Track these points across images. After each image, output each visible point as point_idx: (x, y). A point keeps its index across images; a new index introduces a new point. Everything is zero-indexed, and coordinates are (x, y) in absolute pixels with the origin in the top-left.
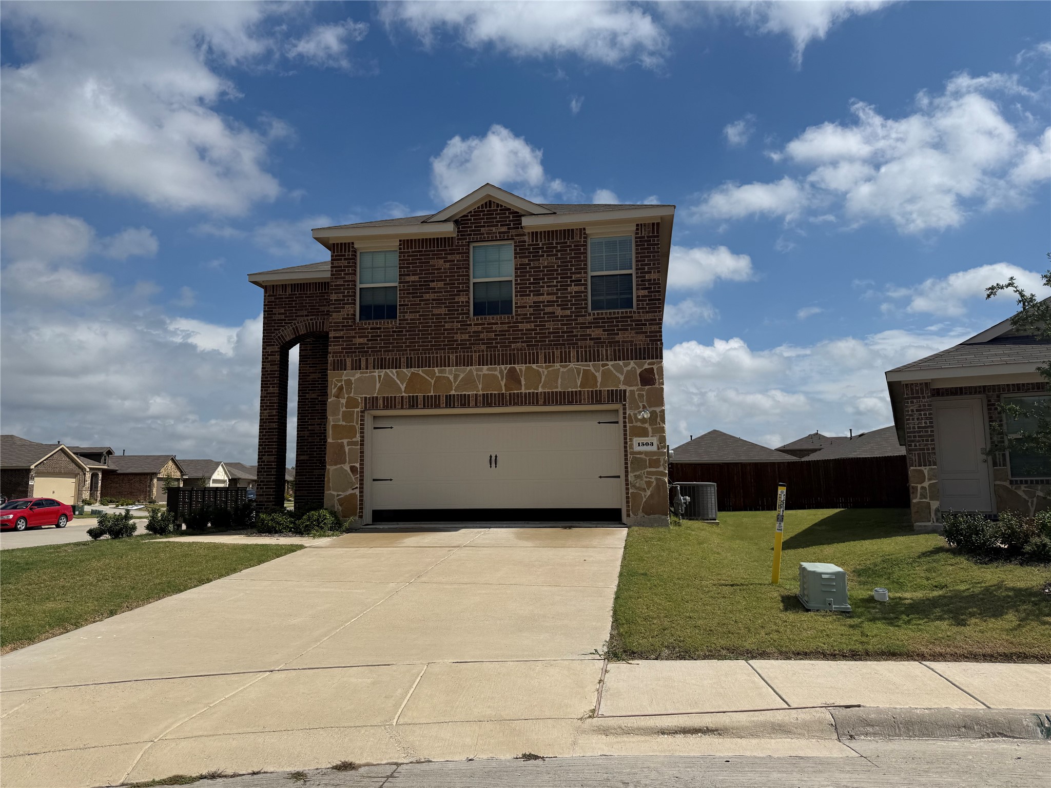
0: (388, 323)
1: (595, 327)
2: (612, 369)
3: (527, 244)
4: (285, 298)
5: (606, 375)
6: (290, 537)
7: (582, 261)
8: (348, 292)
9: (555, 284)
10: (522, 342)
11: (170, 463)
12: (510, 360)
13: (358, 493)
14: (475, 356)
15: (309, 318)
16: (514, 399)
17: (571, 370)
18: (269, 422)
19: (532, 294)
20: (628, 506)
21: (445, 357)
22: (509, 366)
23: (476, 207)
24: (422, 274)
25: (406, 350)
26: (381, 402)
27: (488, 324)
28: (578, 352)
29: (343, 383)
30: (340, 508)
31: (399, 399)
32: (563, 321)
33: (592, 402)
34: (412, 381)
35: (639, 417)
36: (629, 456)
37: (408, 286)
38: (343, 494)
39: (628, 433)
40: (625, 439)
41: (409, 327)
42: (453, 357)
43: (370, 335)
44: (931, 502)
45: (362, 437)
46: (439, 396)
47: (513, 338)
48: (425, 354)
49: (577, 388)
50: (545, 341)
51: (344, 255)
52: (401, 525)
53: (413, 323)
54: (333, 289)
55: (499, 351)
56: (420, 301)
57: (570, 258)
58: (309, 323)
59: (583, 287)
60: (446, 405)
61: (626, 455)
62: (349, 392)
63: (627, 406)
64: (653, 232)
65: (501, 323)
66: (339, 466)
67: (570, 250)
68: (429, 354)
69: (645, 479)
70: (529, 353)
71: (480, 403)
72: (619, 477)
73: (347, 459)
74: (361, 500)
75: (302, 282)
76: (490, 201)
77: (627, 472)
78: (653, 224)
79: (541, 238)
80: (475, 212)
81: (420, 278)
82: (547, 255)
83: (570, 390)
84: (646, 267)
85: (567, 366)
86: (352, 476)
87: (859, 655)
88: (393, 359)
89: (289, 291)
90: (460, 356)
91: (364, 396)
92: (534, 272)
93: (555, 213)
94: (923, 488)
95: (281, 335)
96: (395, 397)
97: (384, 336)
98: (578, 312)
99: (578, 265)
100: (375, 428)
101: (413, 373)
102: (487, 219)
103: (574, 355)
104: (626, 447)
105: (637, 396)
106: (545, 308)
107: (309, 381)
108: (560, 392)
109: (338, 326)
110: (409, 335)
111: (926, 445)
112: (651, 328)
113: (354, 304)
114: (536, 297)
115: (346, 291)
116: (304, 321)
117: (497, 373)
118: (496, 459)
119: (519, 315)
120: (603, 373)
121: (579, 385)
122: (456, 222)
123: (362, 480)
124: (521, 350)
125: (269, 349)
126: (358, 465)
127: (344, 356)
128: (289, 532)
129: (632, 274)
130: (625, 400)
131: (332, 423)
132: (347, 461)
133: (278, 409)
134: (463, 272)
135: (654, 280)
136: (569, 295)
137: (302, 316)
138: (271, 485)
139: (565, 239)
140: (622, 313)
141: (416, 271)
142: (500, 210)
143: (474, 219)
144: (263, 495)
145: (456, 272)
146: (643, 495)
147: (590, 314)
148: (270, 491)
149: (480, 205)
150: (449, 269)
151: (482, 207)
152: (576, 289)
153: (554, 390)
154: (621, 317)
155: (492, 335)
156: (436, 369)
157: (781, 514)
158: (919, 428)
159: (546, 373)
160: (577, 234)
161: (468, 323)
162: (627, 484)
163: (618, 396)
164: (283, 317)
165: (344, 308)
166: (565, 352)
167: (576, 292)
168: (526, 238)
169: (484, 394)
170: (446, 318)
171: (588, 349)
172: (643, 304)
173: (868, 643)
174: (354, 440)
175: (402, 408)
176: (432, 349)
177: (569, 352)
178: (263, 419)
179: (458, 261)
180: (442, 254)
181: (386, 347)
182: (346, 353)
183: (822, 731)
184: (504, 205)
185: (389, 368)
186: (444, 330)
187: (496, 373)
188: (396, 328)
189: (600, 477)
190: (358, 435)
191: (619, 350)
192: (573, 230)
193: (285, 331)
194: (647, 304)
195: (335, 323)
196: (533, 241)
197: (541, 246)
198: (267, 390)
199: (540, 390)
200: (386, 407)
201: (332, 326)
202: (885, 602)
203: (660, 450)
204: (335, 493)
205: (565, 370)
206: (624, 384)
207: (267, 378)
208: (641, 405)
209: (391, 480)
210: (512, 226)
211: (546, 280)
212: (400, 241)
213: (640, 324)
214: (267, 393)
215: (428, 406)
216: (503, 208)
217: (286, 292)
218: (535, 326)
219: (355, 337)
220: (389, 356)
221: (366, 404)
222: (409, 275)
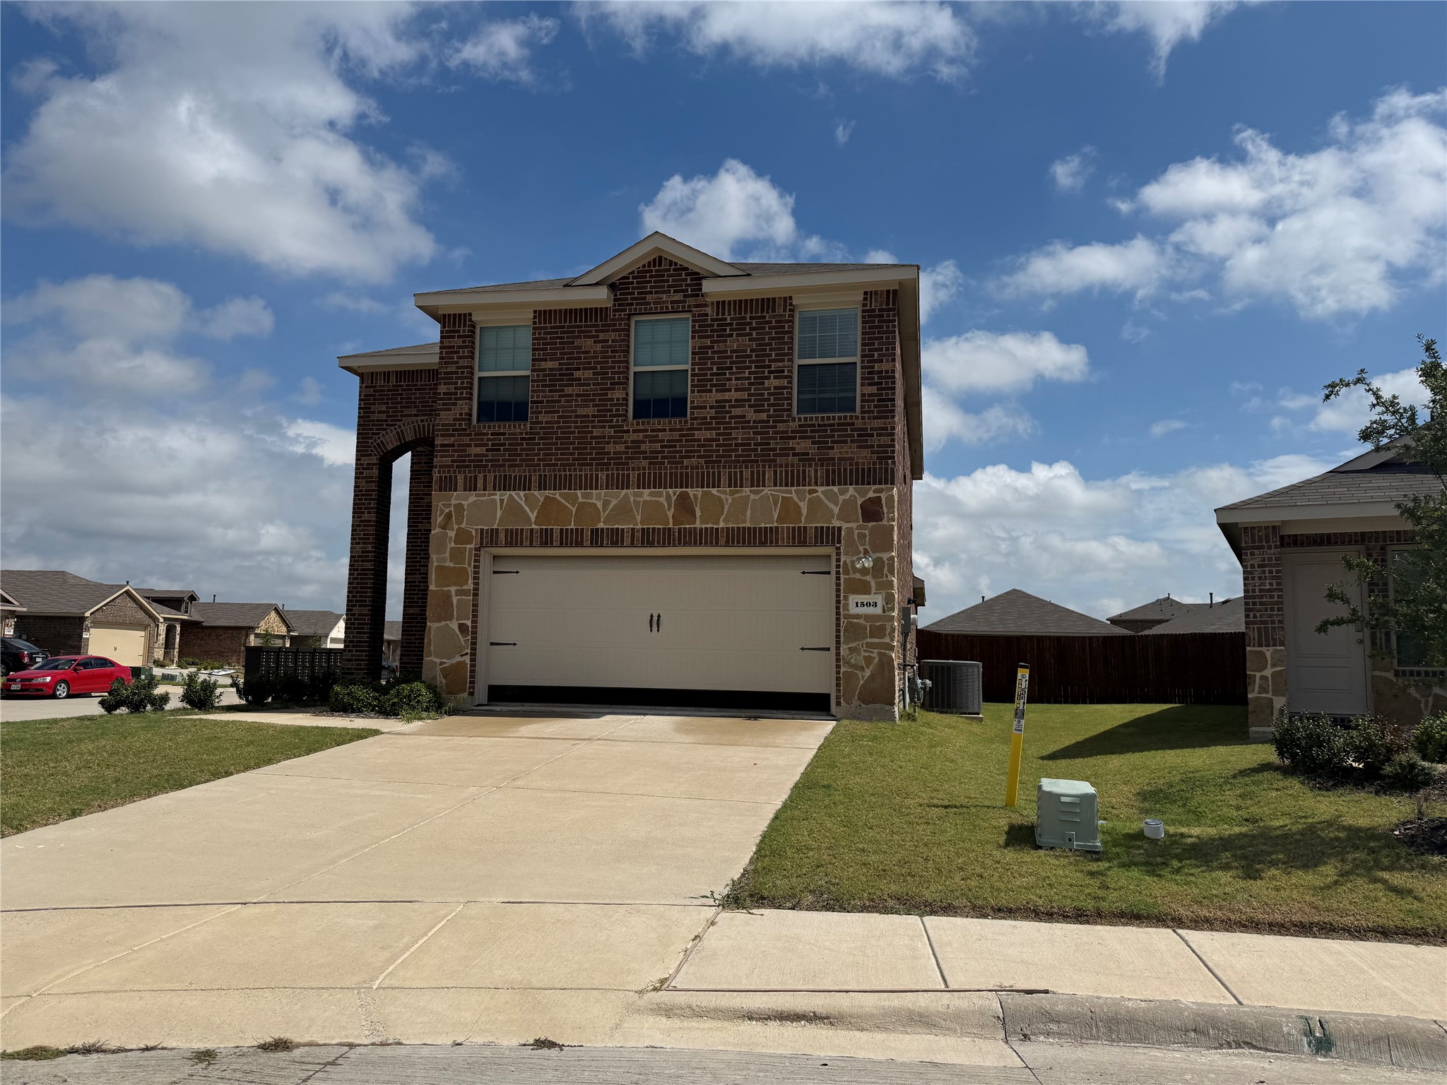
0: (515, 427)
1: (801, 438)
2: (822, 497)
3: (709, 318)
4: (388, 390)
5: (815, 505)
6: (371, 718)
7: (785, 343)
8: (462, 383)
9: (747, 375)
10: (698, 457)
11: (273, 614)
12: (682, 482)
13: (468, 661)
14: (633, 475)
15: (419, 418)
16: (685, 536)
17: (766, 497)
18: (362, 561)
19: (714, 389)
20: (839, 691)
21: (591, 475)
22: (679, 490)
23: (641, 265)
24: (563, 359)
25: (539, 465)
26: (502, 536)
27: (653, 431)
28: (775, 472)
29: (452, 509)
30: (444, 681)
31: (527, 532)
32: (757, 428)
33: (794, 542)
34: (546, 509)
35: (858, 566)
36: (842, 620)
37: (544, 375)
38: (448, 662)
39: (842, 588)
40: (838, 596)
41: (544, 433)
42: (602, 476)
43: (490, 443)
44: (1275, 699)
45: (476, 584)
46: (582, 529)
47: (686, 452)
48: (564, 470)
49: (773, 524)
50: (731, 456)
51: (459, 331)
52: (527, 707)
53: (549, 428)
54: (443, 378)
55: (666, 468)
56: (560, 396)
57: (769, 339)
58: (419, 426)
59: (786, 380)
60: (592, 543)
61: (838, 619)
62: (459, 522)
63: (842, 551)
64: (888, 304)
65: (670, 430)
66: (443, 623)
67: (770, 328)
68: (570, 471)
69: (864, 654)
70: (708, 473)
71: (638, 540)
72: (828, 649)
73: (455, 614)
74: (473, 671)
75: (411, 369)
76: (660, 257)
77: (838, 642)
78: (888, 292)
79: (729, 311)
80: (638, 272)
81: (560, 364)
82: (738, 335)
83: (763, 525)
84: (876, 354)
85: (760, 492)
86: (461, 637)
87: (1087, 916)
88: (520, 476)
89: (393, 381)
90: (613, 474)
91: (480, 527)
92: (718, 358)
93: (748, 275)
94: (1263, 678)
95: (381, 441)
96: (522, 530)
97: (509, 444)
98: (777, 416)
99: (779, 349)
100: (495, 572)
101: (547, 498)
102: (655, 282)
103: (770, 476)
104: (838, 608)
105: (856, 536)
106: (733, 410)
107: (423, 506)
108: (749, 528)
109: (448, 430)
110: (544, 444)
111: (1270, 616)
112: (879, 441)
113: (470, 399)
114: (719, 394)
115: (460, 381)
116: (413, 422)
117: (663, 500)
118: (658, 620)
119: (695, 419)
120: (811, 503)
121: (775, 519)
122: (612, 287)
123: (474, 643)
124: (697, 468)
125: (365, 461)
126: (469, 623)
127: (454, 472)
128: (372, 711)
129: (856, 363)
130: (839, 542)
131: (435, 564)
132: (455, 616)
133: (375, 543)
134: (619, 357)
135: (887, 372)
136: (766, 392)
137: (410, 416)
138: (363, 647)
139: (762, 312)
140: (840, 418)
141: (556, 354)
142: (674, 270)
143: (637, 283)
144: (351, 660)
145: (610, 357)
146: (860, 676)
147: (794, 419)
148: (362, 655)
149: (646, 262)
150: (602, 352)
151: (649, 266)
152: (776, 383)
153: (741, 526)
154: (839, 424)
155: (658, 446)
156: (579, 493)
157: (1021, 708)
158: (1261, 591)
159: (730, 501)
160: (780, 305)
161: (625, 428)
162: (838, 660)
163: (829, 536)
164: (384, 417)
165: (456, 404)
166: (758, 472)
167: (776, 388)
168: (709, 310)
169: (643, 529)
170: (594, 421)
171: (790, 469)
172: (869, 406)
173: (1104, 899)
174: (465, 587)
175: (531, 545)
176: (574, 465)
177: (764, 472)
178: (355, 557)
179: (613, 341)
180: (591, 332)
181: (513, 460)
182: (457, 467)
183: (982, 1026)
184: (679, 263)
185: (514, 490)
186: (592, 438)
187: (661, 499)
188: (526, 434)
189: (803, 649)
190: (470, 581)
191: (834, 471)
192: (774, 299)
193: (387, 437)
194: (875, 406)
195: (443, 425)
196: (718, 315)
197: (728, 321)
198: (361, 517)
199: (722, 525)
200: (509, 544)
201: (439, 430)
202: (1159, 840)
203: (887, 613)
204: (438, 661)
205: (756, 497)
206: (839, 519)
207: (361, 500)
208: (861, 548)
209: (515, 644)
210: (690, 292)
211: (734, 370)
212: (535, 312)
213: (864, 434)
214: (361, 521)
215: (566, 544)
216: (678, 266)
217: (388, 382)
218: (717, 434)
219: (469, 445)
220: (516, 473)
221: (482, 539)
222: (546, 360)
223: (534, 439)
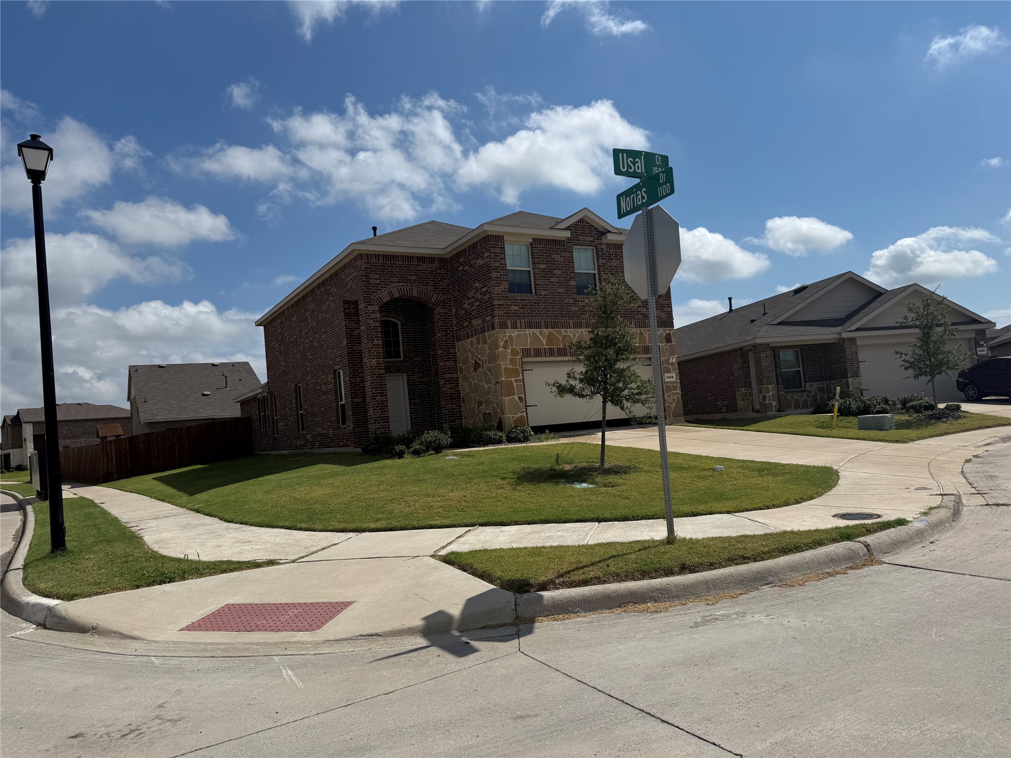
3: (605, 250)
4: (379, 266)
8: (503, 272)
13: (525, 415)
15: (401, 284)
21: (567, 322)
24: (548, 264)
25: (544, 316)
26: (532, 351)
29: (507, 338)
31: (543, 350)
33: (644, 352)
34: (550, 338)
37: (540, 271)
38: (516, 416)
43: (521, 304)
46: (565, 348)
51: (498, 245)
54: (493, 269)
56: (549, 282)
62: (512, 345)
66: (511, 397)
68: (557, 319)
69: (673, 397)
73: (516, 391)
74: (526, 420)
76: (583, 219)
79: (613, 248)
80: (575, 225)
81: (547, 266)
82: (617, 259)
86: (520, 403)
88: (536, 322)
90: (576, 321)
91: (521, 347)
92: (611, 269)
93: (622, 233)
95: (378, 297)
96: (540, 348)
97: (529, 305)
100: (526, 370)
101: (549, 332)
102: (582, 230)
105: (666, 349)
109: (500, 297)
110: (545, 306)
113: (507, 281)
121: (638, 342)
122: (570, 230)
123: (526, 406)
125: (371, 308)
126: (523, 396)
127: (506, 319)
131: (503, 367)
132: (516, 393)
134: (570, 265)
141: (544, 261)
143: (575, 230)
145: (567, 265)
146: (672, 406)
150: (564, 262)
156: (562, 330)
165: (502, 283)
170: (564, 296)
174: (518, 378)
175: (545, 356)
176: (559, 317)
179: (566, 257)
180: (558, 251)
181: (532, 314)
182: (507, 316)
185: (535, 328)
186: (564, 303)
190: (521, 375)
193: (382, 294)
195: (497, 294)
196: (608, 249)
197: (613, 253)
200: (535, 356)
204: (511, 416)
208: (668, 354)
209: (536, 406)
210: (597, 238)
211: (616, 275)
212: (533, 239)
213: (663, 307)
215: (560, 355)
216: (591, 224)
217: (379, 261)
219: (511, 305)
220: (534, 320)
221: (523, 353)
222: (540, 263)
223: (540, 303)
